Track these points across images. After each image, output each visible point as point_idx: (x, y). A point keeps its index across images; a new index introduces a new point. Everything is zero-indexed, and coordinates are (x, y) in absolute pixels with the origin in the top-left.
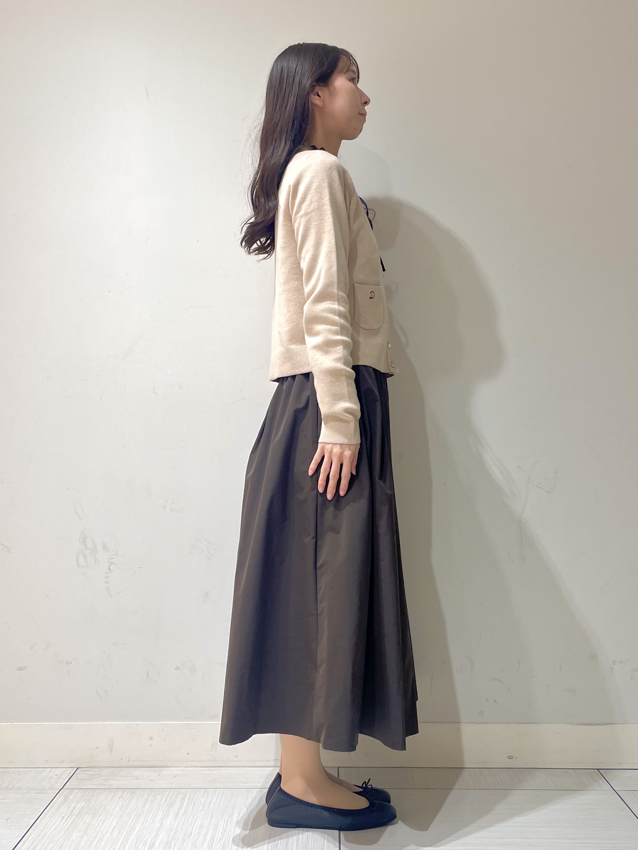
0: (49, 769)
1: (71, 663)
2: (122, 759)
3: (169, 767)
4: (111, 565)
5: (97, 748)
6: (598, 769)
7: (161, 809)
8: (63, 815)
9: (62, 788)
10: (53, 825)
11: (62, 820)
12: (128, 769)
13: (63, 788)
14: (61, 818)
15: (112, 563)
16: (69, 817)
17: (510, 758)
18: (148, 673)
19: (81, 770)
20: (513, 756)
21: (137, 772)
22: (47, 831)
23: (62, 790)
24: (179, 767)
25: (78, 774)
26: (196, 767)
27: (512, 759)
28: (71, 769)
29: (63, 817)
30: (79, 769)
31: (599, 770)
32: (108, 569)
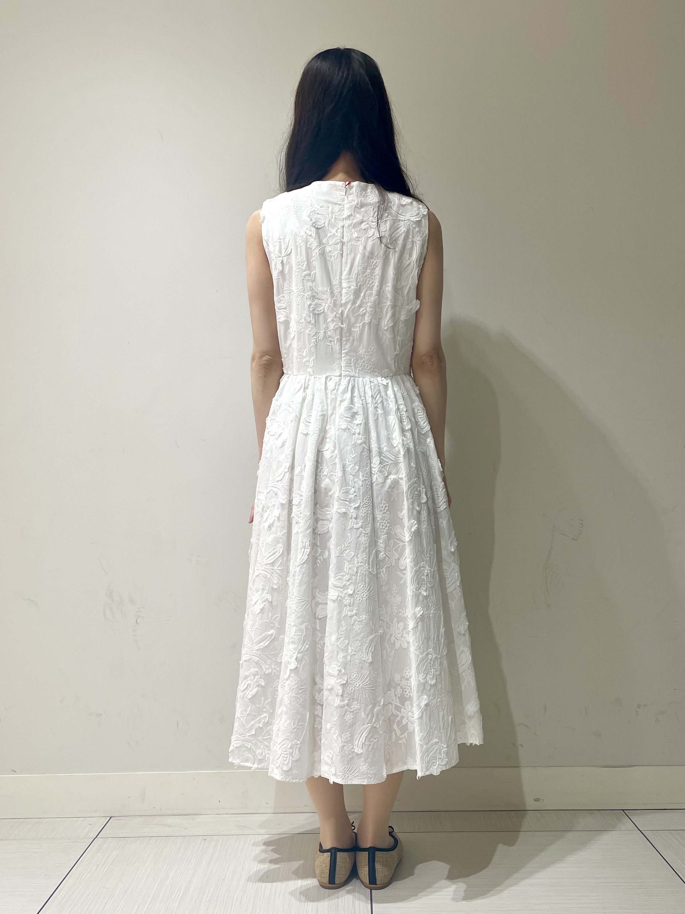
0: (83, 819)
1: (101, 715)
2: (154, 808)
3: (201, 815)
4: (138, 618)
5: (130, 797)
6: (623, 810)
7: (194, 856)
8: (98, 864)
9: (96, 837)
10: (88, 873)
11: (97, 868)
12: (161, 818)
13: (98, 837)
14: (96, 866)
15: (139, 617)
16: (104, 864)
17: (537, 800)
18: (178, 723)
19: (114, 819)
20: (540, 799)
21: (170, 820)
22: (83, 878)
23: (96, 839)
24: (211, 814)
25: (111, 823)
26: (227, 814)
27: (539, 801)
28: (104, 818)
29: (98, 866)
30: (112, 818)
31: (625, 811)
32: (135, 622)
